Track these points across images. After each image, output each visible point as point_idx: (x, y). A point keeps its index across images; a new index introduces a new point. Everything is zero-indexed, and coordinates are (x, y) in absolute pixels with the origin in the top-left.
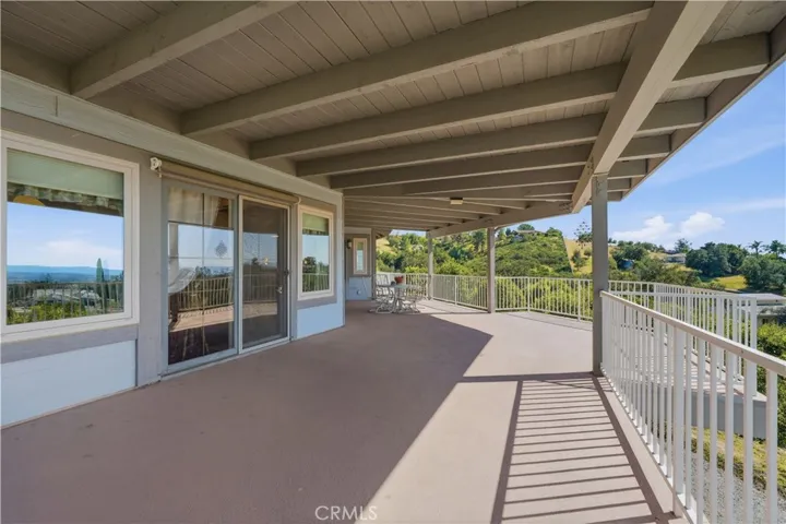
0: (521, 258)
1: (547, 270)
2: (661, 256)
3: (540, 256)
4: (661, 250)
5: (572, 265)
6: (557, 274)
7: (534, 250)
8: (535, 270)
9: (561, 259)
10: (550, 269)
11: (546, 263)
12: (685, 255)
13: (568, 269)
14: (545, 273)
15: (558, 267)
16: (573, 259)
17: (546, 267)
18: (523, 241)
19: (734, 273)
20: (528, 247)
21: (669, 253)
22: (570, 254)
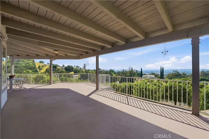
0: (18, 67)
1: (29, 71)
2: (60, 68)
3: (26, 67)
4: (59, 66)
5: (38, 70)
6: (33, 73)
7: (23, 64)
8: (25, 71)
9: (34, 68)
10: (30, 71)
11: (29, 69)
12: (64, 68)
13: (37, 71)
14: (29, 72)
15: (34, 70)
16: (38, 68)
17: (29, 70)
18: (18, 61)
19: (72, 71)
20: (21, 63)
21: (61, 67)
22: (37, 67)
